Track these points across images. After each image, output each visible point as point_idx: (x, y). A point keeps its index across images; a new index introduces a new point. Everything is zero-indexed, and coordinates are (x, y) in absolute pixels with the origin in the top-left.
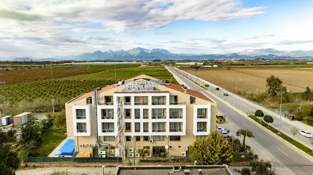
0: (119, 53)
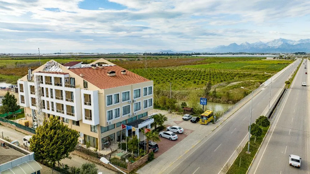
0: (256, 45)
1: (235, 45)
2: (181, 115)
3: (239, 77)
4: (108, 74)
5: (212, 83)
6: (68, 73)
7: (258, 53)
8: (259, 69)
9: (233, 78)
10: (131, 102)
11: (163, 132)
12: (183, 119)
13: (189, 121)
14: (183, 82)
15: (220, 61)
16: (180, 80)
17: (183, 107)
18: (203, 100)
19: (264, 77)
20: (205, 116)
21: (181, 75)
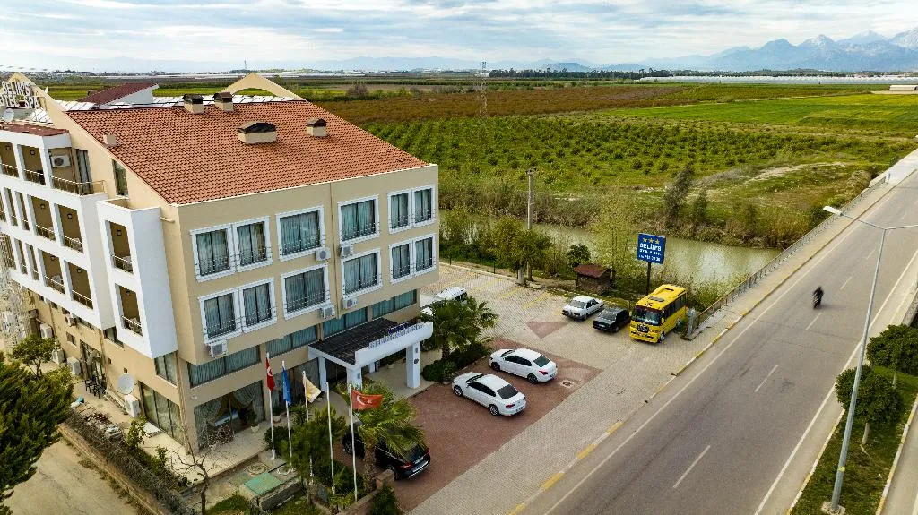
0: (854, 46)
1: (781, 46)
2: (561, 294)
3: (794, 150)
4: (242, 137)
5: (698, 171)
6: (67, 132)
7: (859, 73)
8: (863, 123)
9: (773, 154)
10: (329, 255)
11: (470, 375)
12: (565, 313)
13: (589, 326)
14: (599, 163)
15: (729, 97)
16: (588, 157)
17: (576, 265)
18: (647, 242)
19: (881, 150)
20: (654, 310)
21: (593, 139)
